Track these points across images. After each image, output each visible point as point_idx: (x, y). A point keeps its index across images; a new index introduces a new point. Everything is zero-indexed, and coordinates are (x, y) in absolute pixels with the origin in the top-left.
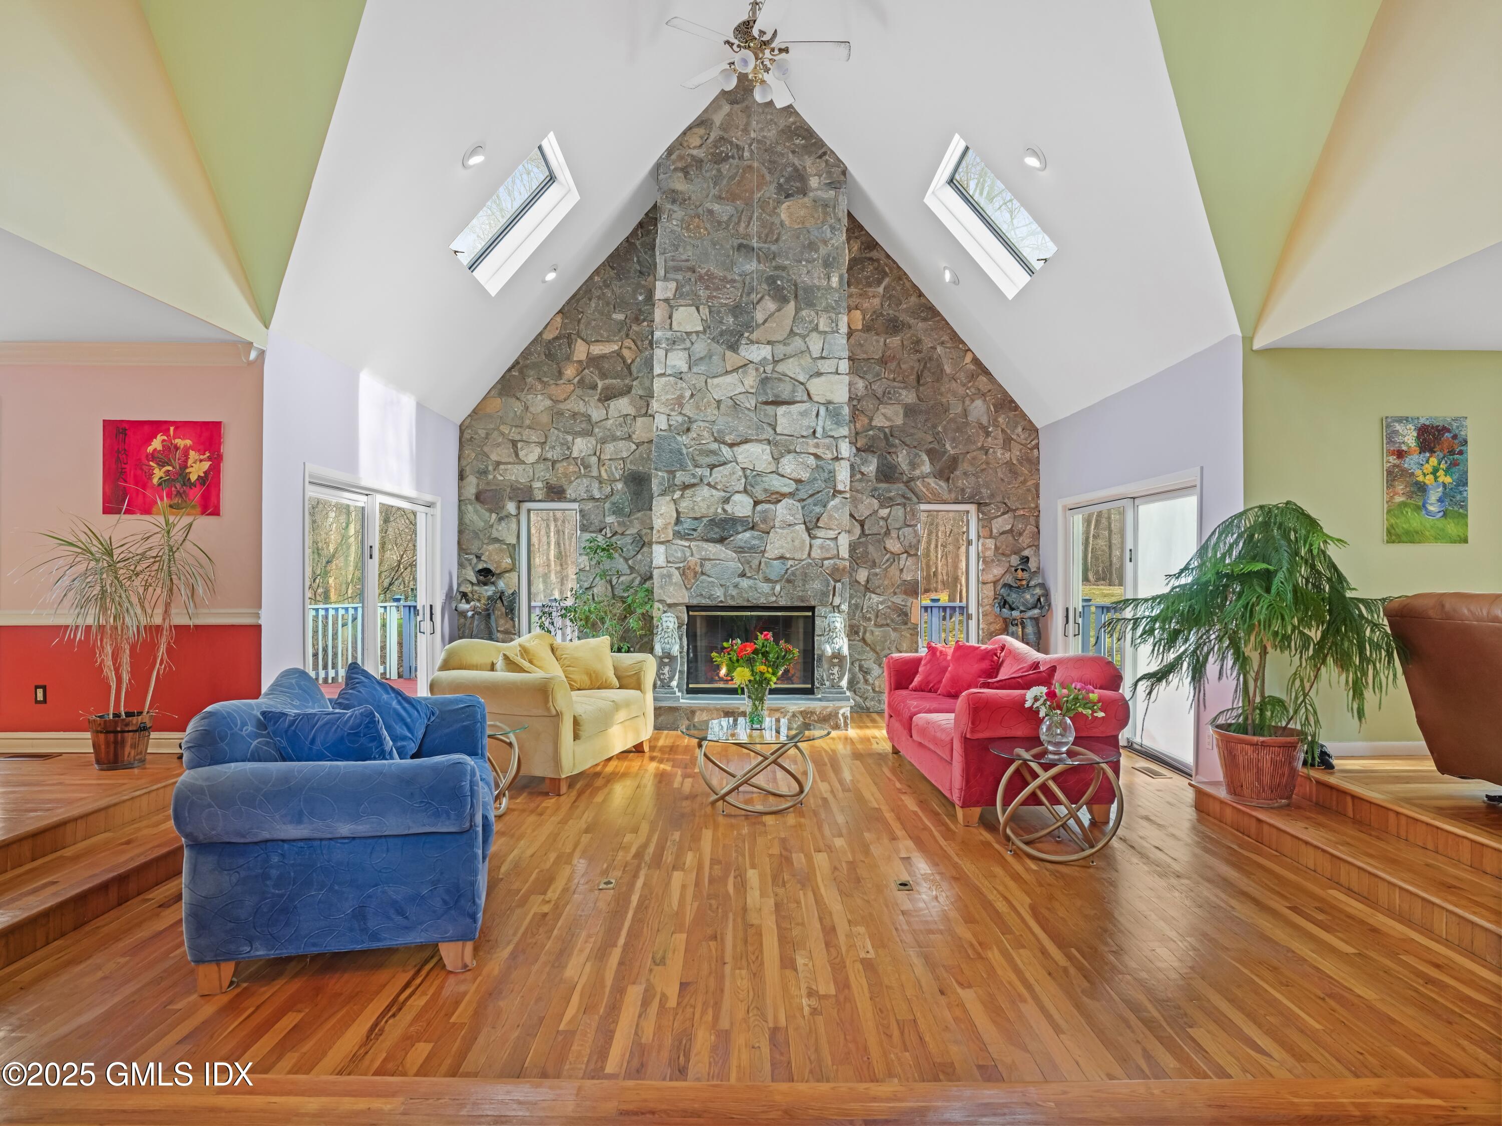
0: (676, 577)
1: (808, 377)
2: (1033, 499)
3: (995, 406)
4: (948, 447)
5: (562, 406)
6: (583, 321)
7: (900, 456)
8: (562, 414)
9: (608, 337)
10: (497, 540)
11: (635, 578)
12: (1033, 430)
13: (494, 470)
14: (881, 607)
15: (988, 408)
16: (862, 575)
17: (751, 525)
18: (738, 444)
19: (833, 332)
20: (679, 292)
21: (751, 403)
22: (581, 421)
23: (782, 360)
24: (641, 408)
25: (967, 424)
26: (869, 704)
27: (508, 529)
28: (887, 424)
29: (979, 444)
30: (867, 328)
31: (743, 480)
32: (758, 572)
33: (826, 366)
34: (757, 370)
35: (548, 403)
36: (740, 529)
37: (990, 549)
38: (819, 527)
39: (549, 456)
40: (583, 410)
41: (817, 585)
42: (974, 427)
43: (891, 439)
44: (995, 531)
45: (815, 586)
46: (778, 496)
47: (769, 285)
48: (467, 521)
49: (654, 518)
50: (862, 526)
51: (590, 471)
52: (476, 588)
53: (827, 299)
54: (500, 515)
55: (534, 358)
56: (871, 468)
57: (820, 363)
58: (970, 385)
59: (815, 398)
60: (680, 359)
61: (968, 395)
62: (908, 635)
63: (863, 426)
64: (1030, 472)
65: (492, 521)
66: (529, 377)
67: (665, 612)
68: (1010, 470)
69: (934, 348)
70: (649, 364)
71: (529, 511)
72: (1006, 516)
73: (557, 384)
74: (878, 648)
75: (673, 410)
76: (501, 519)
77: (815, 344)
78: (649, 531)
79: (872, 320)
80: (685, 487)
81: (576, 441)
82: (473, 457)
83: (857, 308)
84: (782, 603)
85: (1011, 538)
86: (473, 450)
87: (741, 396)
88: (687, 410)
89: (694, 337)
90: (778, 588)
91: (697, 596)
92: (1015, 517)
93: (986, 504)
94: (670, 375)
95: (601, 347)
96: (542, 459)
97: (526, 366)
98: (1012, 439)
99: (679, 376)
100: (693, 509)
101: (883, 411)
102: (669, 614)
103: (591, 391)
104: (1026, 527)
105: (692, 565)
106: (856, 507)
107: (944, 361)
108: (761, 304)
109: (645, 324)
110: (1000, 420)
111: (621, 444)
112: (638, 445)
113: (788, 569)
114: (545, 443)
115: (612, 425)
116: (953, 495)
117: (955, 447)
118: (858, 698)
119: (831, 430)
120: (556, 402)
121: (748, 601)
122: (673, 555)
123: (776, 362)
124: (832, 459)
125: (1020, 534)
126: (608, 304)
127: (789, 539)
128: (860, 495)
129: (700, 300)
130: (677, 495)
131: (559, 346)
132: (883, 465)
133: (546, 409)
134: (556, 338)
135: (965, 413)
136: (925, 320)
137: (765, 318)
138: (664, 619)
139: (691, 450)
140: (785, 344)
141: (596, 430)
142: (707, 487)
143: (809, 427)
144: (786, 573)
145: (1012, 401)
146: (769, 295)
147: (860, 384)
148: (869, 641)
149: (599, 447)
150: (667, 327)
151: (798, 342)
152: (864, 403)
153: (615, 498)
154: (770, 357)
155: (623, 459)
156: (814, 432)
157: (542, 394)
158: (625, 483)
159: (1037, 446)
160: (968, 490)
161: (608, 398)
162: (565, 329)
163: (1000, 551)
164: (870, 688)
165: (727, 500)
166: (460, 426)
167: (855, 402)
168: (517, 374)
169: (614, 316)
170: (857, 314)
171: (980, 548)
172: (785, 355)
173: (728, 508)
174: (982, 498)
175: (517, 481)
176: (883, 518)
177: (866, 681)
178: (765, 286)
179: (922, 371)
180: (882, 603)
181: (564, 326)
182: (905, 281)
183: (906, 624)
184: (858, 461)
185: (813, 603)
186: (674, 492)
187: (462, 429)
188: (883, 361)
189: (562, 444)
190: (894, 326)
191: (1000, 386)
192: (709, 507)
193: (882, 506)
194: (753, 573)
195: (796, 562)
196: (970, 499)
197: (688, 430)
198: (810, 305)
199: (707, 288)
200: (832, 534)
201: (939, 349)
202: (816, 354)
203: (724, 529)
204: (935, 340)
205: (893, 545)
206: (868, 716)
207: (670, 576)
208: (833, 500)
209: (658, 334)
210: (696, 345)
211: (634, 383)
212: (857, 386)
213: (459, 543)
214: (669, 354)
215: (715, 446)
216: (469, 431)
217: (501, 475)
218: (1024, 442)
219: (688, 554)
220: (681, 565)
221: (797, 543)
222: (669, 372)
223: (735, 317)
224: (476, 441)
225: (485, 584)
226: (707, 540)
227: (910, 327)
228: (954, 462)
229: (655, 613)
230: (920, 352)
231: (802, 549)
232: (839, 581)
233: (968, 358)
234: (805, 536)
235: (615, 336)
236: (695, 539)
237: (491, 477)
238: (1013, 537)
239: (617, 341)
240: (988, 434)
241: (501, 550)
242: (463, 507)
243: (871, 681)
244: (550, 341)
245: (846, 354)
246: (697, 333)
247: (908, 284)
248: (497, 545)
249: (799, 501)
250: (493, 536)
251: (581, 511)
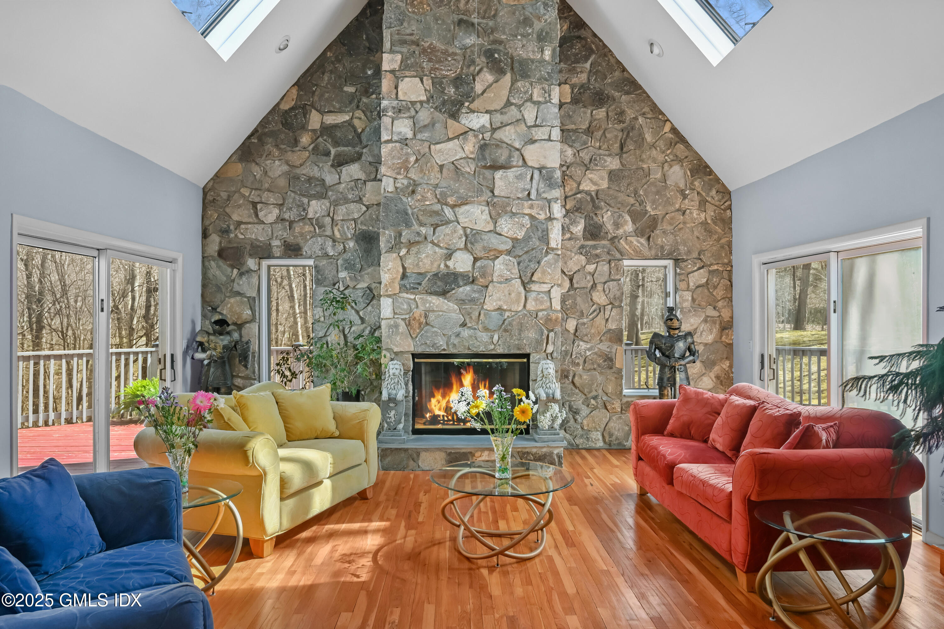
0: (402, 327)
1: (523, 143)
2: (726, 255)
3: (691, 171)
4: (648, 208)
5: (298, 171)
6: (317, 93)
7: (605, 217)
8: (298, 178)
9: (340, 108)
10: (238, 294)
11: (366, 328)
12: (726, 193)
13: (236, 229)
14: (588, 353)
15: (685, 173)
16: (571, 325)
17: (471, 279)
18: (459, 206)
19: (546, 102)
20: (405, 65)
21: (469, 168)
22: (315, 185)
23: (499, 128)
24: (371, 173)
25: (666, 187)
26: (579, 441)
27: (249, 284)
28: (594, 188)
29: (677, 206)
30: (575, 101)
31: (464, 239)
32: (478, 323)
33: (539, 133)
34: (476, 136)
35: (285, 168)
36: (461, 283)
37: (688, 300)
38: (533, 281)
39: (286, 216)
40: (317, 175)
41: (532, 334)
42: (673, 190)
43: (597, 201)
44: (691, 284)
45: (530, 335)
46: (495, 253)
47: (487, 57)
48: (211, 276)
49: (382, 273)
50: (571, 280)
51: (324, 231)
52: (212, 337)
53: (540, 71)
54: (242, 271)
55: (272, 127)
56: (579, 228)
57: (534, 130)
58: (668, 152)
59: (530, 164)
60: (405, 126)
61: (666, 161)
62: (613, 378)
63: (571, 190)
64: (723, 231)
65: (234, 276)
66: (267, 144)
67: (392, 360)
68: (705, 229)
69: (636, 119)
70: (377, 132)
71: (269, 267)
72: (702, 271)
73: (293, 151)
74: (586, 391)
75: (399, 173)
76: (241, 274)
77: (530, 114)
78: (378, 285)
79: (580, 93)
80: (411, 244)
81: (311, 203)
82: (216, 215)
83: (566, 83)
84: (500, 351)
85: (706, 291)
86: (216, 211)
87: (462, 161)
88: (412, 175)
89: (418, 106)
90: (496, 337)
91: (422, 344)
92: (710, 272)
93: (684, 260)
94: (396, 142)
95: (334, 118)
96: (280, 220)
97: (265, 134)
98: (707, 201)
99: (404, 142)
100: (417, 265)
101: (590, 176)
102: (395, 362)
103: (324, 158)
104: (720, 281)
105: (417, 315)
106: (566, 263)
107: (645, 130)
108: (480, 76)
109: (374, 96)
110: (697, 183)
111: (352, 206)
112: (368, 207)
113: (505, 320)
114: (282, 205)
115: (344, 189)
116: (653, 252)
117: (656, 209)
118: (568, 436)
119: (544, 192)
120: (293, 167)
121: (469, 349)
122: (399, 307)
123: (494, 130)
124: (546, 219)
125: (715, 287)
126: (340, 77)
127: (507, 293)
128: (569, 253)
129: (423, 72)
130: (403, 252)
131: (295, 115)
132: (590, 225)
133: (282, 174)
134: (292, 109)
135: (664, 178)
136: (627, 93)
137: (483, 88)
138: (391, 367)
139: (415, 210)
140: (502, 113)
141: (330, 193)
142: (431, 245)
143: (524, 190)
144: (503, 323)
145: (707, 166)
146: (487, 67)
147: (569, 152)
148: (577, 384)
149: (332, 209)
150: (394, 96)
151: (513, 112)
152: (573, 169)
153: (347, 255)
154: (488, 126)
155: (355, 220)
156: (529, 194)
157: (280, 160)
158: (356, 241)
159: (730, 208)
160: (667, 248)
161: (340, 164)
162: (301, 101)
163: (697, 303)
164: (579, 427)
165: (449, 256)
166: (204, 189)
167: (564, 168)
168: (256, 141)
169: (346, 89)
170: (567, 88)
171: (678, 300)
172: (502, 123)
173: (450, 263)
174: (679, 254)
175: (257, 240)
176: (590, 273)
177: (576, 420)
178: (484, 59)
179: (625, 140)
180: (589, 350)
181: (299, 97)
182: (610, 57)
183: (611, 368)
184: (567, 221)
185: (528, 351)
186: (400, 249)
187: (205, 191)
188: (589, 131)
189: (299, 206)
190: (600, 99)
191: (696, 153)
192: (432, 263)
193: (588, 262)
194: (473, 324)
195: (513, 314)
196: (668, 255)
197: (413, 192)
198: (525, 75)
199: (430, 60)
200: (545, 287)
201: (641, 120)
202: (530, 122)
203: (446, 283)
204: (637, 111)
205: (599, 297)
206: (578, 453)
207: (396, 326)
208: (546, 256)
209: (384, 103)
210: (420, 114)
211: (364, 150)
212: (566, 153)
213: (203, 296)
214: (395, 122)
215: (437, 207)
216: (212, 193)
217: (242, 234)
218: (717, 203)
219: (413, 306)
220: (407, 316)
221: (513, 295)
222: (395, 138)
223: (457, 88)
224: (219, 203)
225: (221, 334)
226: (431, 293)
227: (614, 100)
228: (653, 223)
229: (383, 361)
230: (624, 122)
231: (518, 301)
232: (552, 331)
233: (667, 128)
234: (521, 289)
235: (346, 107)
236: (421, 293)
237: (232, 235)
238: (708, 289)
239: (349, 112)
240: (685, 197)
241: (242, 302)
242: (207, 264)
243: (579, 420)
244: (286, 111)
245: (557, 122)
246: (421, 102)
247: (612, 61)
248: (238, 298)
249: (515, 257)
250: (235, 290)
251: (316, 267)
